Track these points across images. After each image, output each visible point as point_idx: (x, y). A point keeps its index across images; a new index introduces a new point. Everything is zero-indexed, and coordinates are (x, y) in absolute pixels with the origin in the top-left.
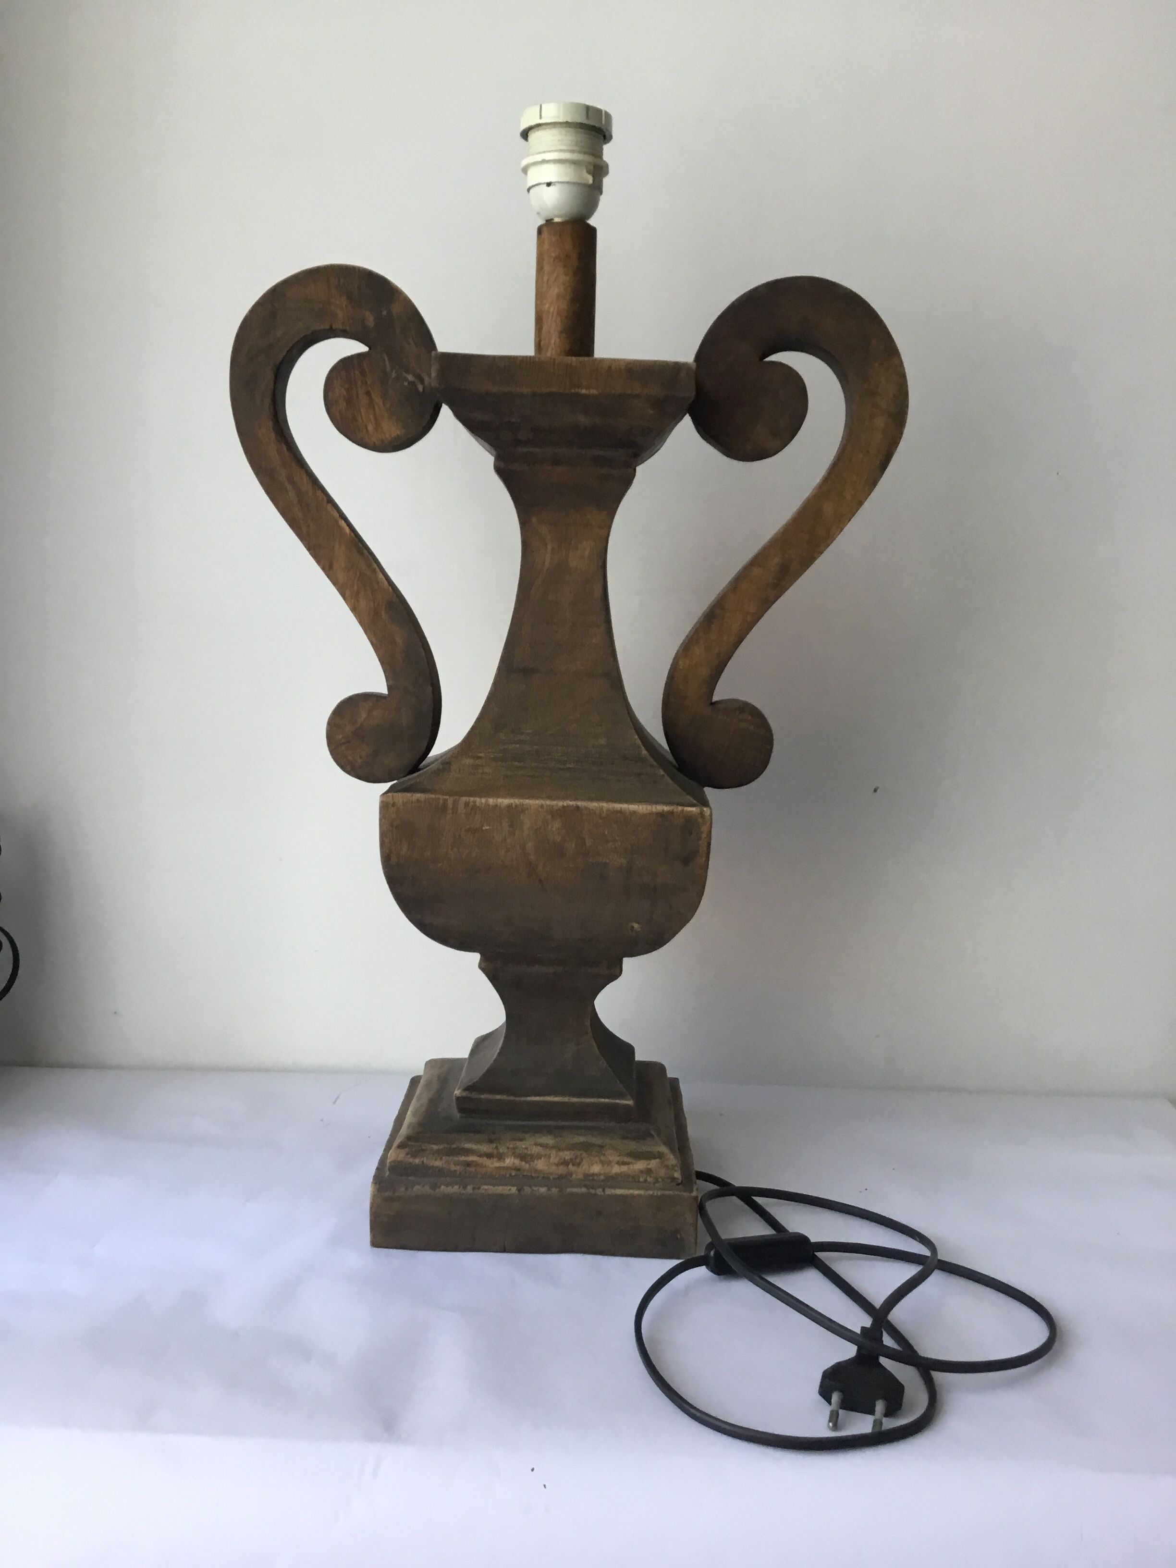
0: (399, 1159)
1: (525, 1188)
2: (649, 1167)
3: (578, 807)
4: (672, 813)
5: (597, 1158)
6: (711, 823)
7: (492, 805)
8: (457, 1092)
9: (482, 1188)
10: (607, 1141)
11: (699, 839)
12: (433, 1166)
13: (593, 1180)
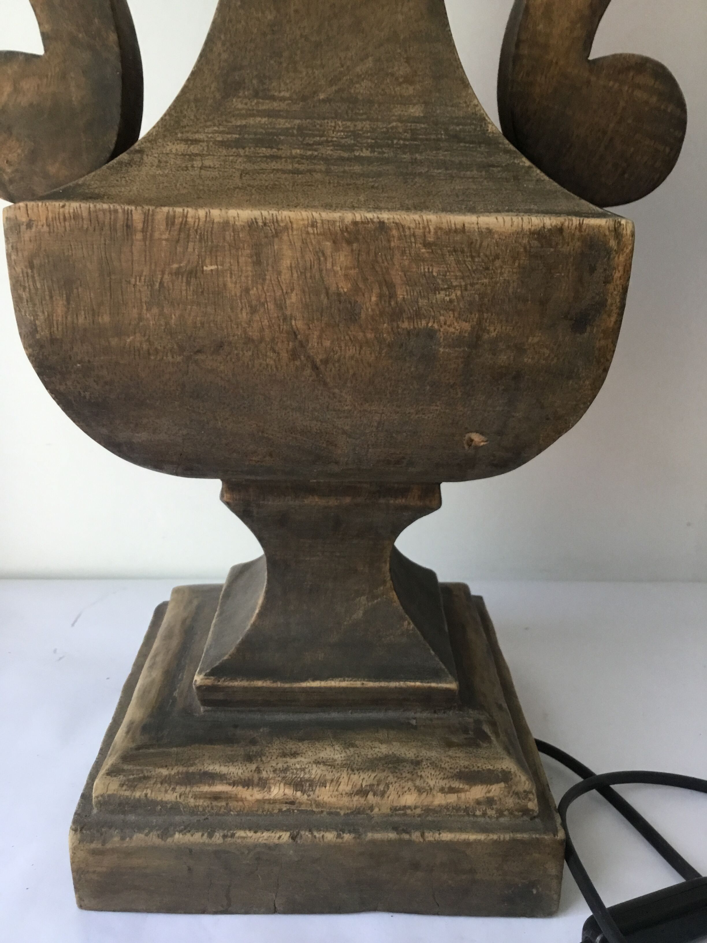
0: (109, 792)
1: (302, 833)
2: (491, 795)
3: (382, 224)
4: (560, 230)
5: (410, 784)
6: (632, 251)
7: (219, 223)
8: (198, 679)
9: (237, 835)
10: (425, 753)
11: (607, 281)
12: (162, 801)
13: (405, 814)
